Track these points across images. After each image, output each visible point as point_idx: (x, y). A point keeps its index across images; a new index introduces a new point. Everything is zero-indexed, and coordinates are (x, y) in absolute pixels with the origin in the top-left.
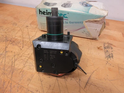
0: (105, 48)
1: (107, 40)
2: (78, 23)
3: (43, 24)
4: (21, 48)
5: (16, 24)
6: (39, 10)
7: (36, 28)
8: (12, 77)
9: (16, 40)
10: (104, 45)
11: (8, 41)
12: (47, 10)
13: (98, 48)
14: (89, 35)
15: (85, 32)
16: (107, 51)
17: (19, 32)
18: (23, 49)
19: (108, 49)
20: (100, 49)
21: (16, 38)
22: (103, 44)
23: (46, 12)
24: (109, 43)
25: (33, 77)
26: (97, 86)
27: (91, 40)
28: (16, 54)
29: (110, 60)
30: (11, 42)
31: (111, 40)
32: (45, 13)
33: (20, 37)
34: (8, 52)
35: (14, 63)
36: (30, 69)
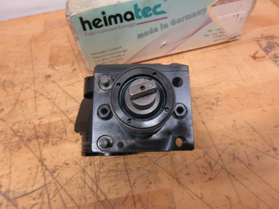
0: (265, 50)
2: (194, 15)
3: (98, 55)
6: (81, 19)
7: (75, 70)
9: (49, 128)
10: (261, 46)
11: (29, 140)
12: (103, 13)
13: (254, 57)
14: (220, 36)
15: (211, 33)
16: (275, 55)
17: (38, 103)
19: (273, 52)
21: (45, 121)
22: (255, 43)
23: (101, 17)
24: (264, 36)
25: (173, 198)
27: (225, 45)
28: (83, 165)
30: (42, 141)
32: (100, 20)
33: (53, 113)
34: (57, 171)
35: (99, 192)
36: (150, 183)
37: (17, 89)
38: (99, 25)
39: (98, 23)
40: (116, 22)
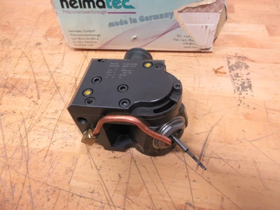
0: (231, 68)
1: (232, 50)
2: (161, 16)
3: (75, 33)
4: (35, 99)
5: (10, 43)
7: (61, 44)
8: (28, 172)
9: (17, 82)
10: (229, 62)
13: (216, 72)
14: (190, 44)
15: (180, 38)
16: (237, 74)
17: (20, 61)
18: (40, 102)
19: (238, 71)
20: (220, 73)
21: (17, 77)
22: (226, 59)
24: (238, 55)
25: (77, 162)
26: (224, 158)
27: (197, 54)
28: (25, 117)
29: (246, 96)
30: (7, 90)
31: (243, 46)
32: (76, 2)
33: (27, 72)
34: (5, 116)
35: (25, 139)
36: (67, 145)
37: (11, 48)
38: (75, 6)
39: (74, 4)
40: (89, 7)
